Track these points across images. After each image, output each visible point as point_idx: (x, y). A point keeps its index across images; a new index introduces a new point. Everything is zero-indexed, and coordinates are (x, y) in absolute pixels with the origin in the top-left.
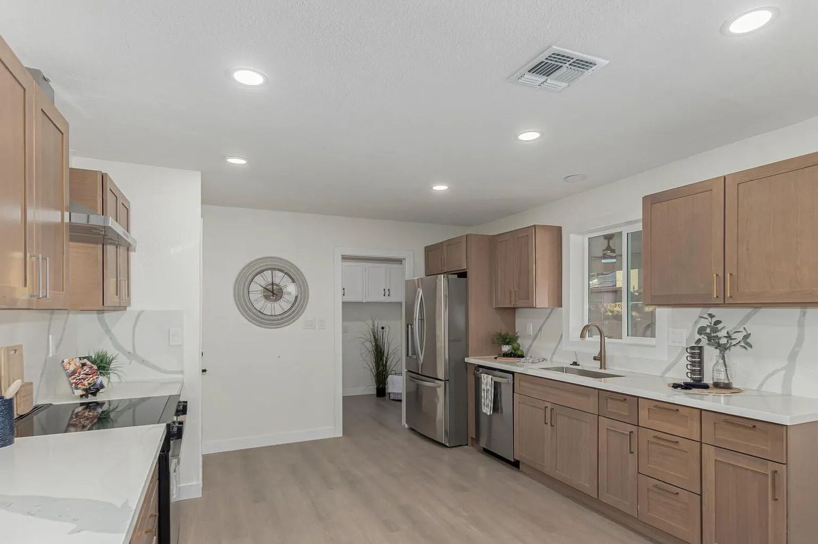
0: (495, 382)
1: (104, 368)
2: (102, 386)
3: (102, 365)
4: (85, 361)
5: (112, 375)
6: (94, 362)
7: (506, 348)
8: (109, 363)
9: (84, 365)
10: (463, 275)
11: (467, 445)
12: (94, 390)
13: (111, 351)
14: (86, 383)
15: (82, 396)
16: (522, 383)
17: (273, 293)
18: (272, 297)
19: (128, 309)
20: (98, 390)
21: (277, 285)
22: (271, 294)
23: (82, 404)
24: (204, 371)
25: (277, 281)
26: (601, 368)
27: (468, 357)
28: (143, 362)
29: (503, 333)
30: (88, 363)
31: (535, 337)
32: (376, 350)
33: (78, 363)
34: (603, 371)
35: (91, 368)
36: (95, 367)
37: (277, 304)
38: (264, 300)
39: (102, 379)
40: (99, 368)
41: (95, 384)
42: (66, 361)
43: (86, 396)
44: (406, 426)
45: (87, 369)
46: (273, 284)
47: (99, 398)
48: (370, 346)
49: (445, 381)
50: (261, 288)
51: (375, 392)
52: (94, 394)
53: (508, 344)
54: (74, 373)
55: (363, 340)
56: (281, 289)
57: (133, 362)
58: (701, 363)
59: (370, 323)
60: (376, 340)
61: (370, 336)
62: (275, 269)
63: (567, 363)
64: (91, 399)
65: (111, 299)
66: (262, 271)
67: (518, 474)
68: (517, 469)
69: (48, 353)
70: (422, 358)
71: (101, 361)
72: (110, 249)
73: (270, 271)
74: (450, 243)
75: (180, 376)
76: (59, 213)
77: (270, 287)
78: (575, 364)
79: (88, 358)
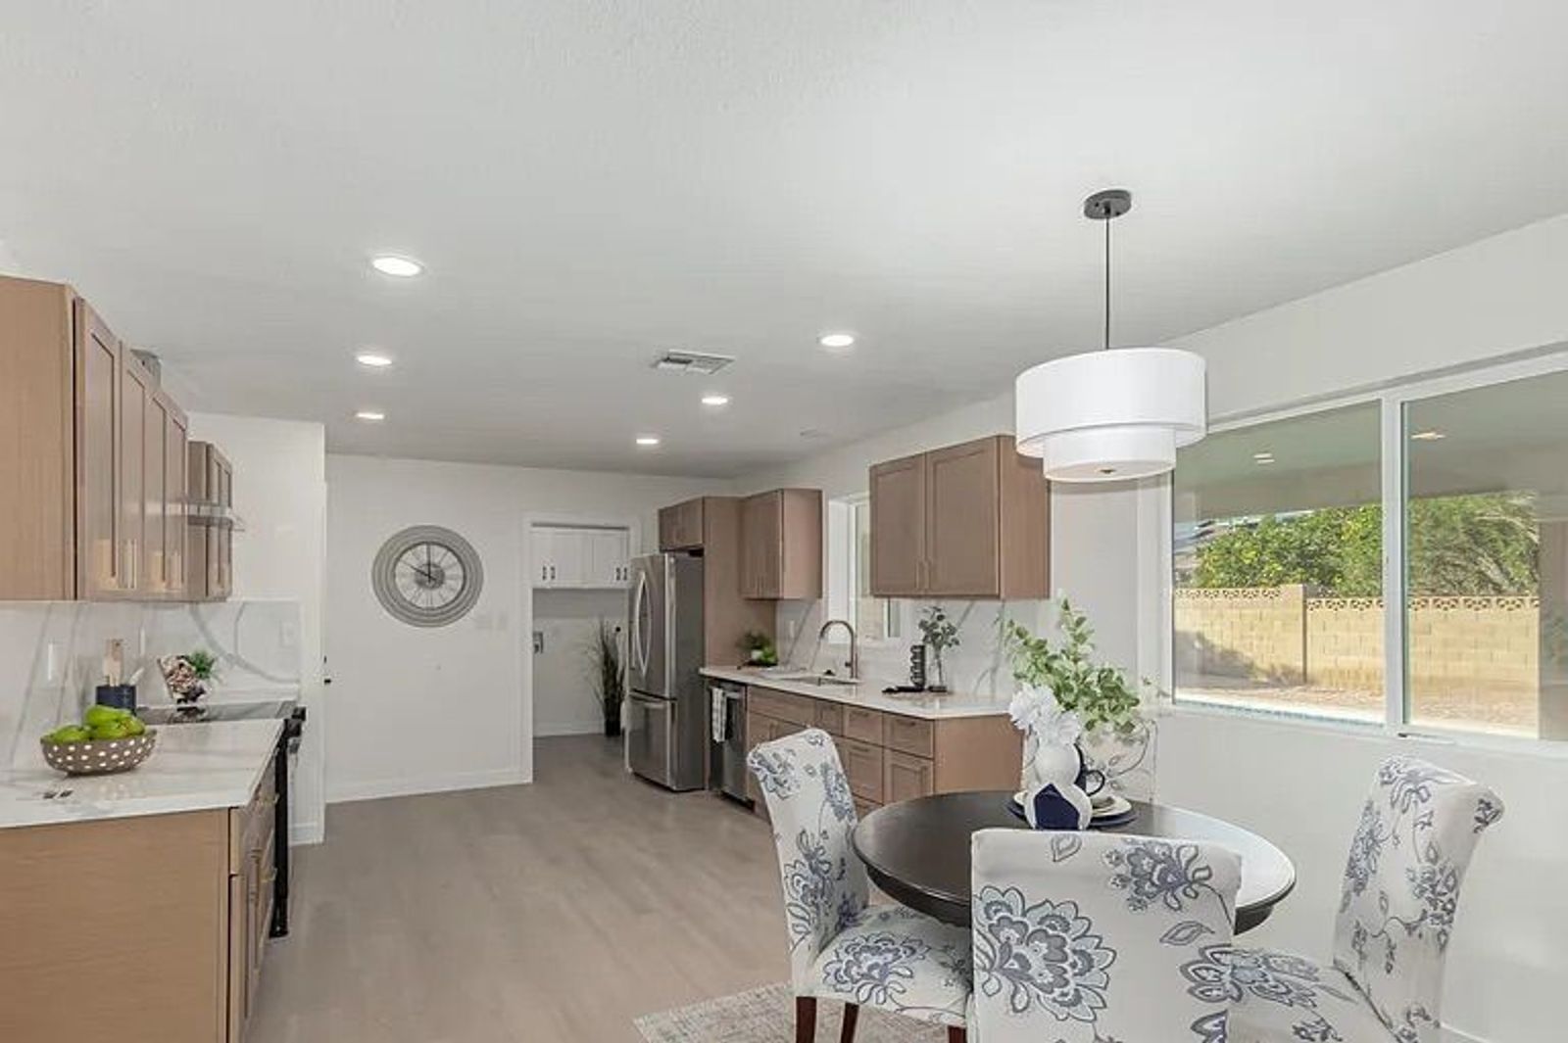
0: (729, 699)
1: (204, 670)
2: (202, 692)
3: (202, 666)
4: (182, 661)
5: (212, 679)
6: (192, 664)
7: (756, 655)
8: (210, 665)
9: (181, 665)
10: (697, 552)
11: (703, 789)
12: (193, 694)
13: (211, 653)
14: (185, 685)
15: (179, 701)
16: (756, 699)
17: (430, 577)
18: (427, 583)
19: (229, 600)
20: (198, 695)
21: (435, 566)
22: (427, 578)
23: (179, 710)
24: (328, 681)
25: (436, 560)
26: (852, 677)
27: (703, 666)
28: (247, 667)
29: (755, 634)
30: (186, 663)
31: (796, 639)
32: (606, 663)
33: (176, 664)
34: (854, 680)
35: (190, 670)
36: (194, 669)
37: (435, 593)
38: (415, 587)
39: (201, 683)
40: (199, 670)
41: (194, 689)
42: (162, 661)
43: (186, 701)
44: (630, 770)
45: (185, 671)
46: (429, 564)
47: (199, 704)
48: (597, 657)
49: (673, 699)
50: (413, 571)
51: (603, 730)
52: (194, 699)
53: (759, 648)
54: (171, 674)
55: (586, 649)
56: (442, 571)
57: (236, 667)
58: (923, 664)
59: (596, 621)
60: (605, 647)
61: (596, 643)
62: (434, 543)
63: (819, 673)
64: (190, 704)
65: (215, 589)
66: (416, 545)
67: (751, 818)
68: (750, 811)
69: (139, 651)
70: (644, 670)
71: (201, 662)
72: (214, 530)
73: (425, 547)
74: (687, 506)
75: (295, 686)
76: (180, 507)
77: (425, 569)
78: (829, 673)
79: (187, 658)
